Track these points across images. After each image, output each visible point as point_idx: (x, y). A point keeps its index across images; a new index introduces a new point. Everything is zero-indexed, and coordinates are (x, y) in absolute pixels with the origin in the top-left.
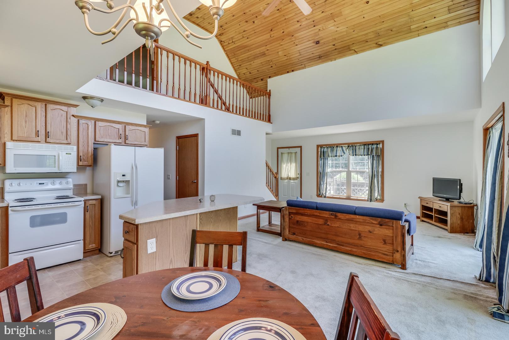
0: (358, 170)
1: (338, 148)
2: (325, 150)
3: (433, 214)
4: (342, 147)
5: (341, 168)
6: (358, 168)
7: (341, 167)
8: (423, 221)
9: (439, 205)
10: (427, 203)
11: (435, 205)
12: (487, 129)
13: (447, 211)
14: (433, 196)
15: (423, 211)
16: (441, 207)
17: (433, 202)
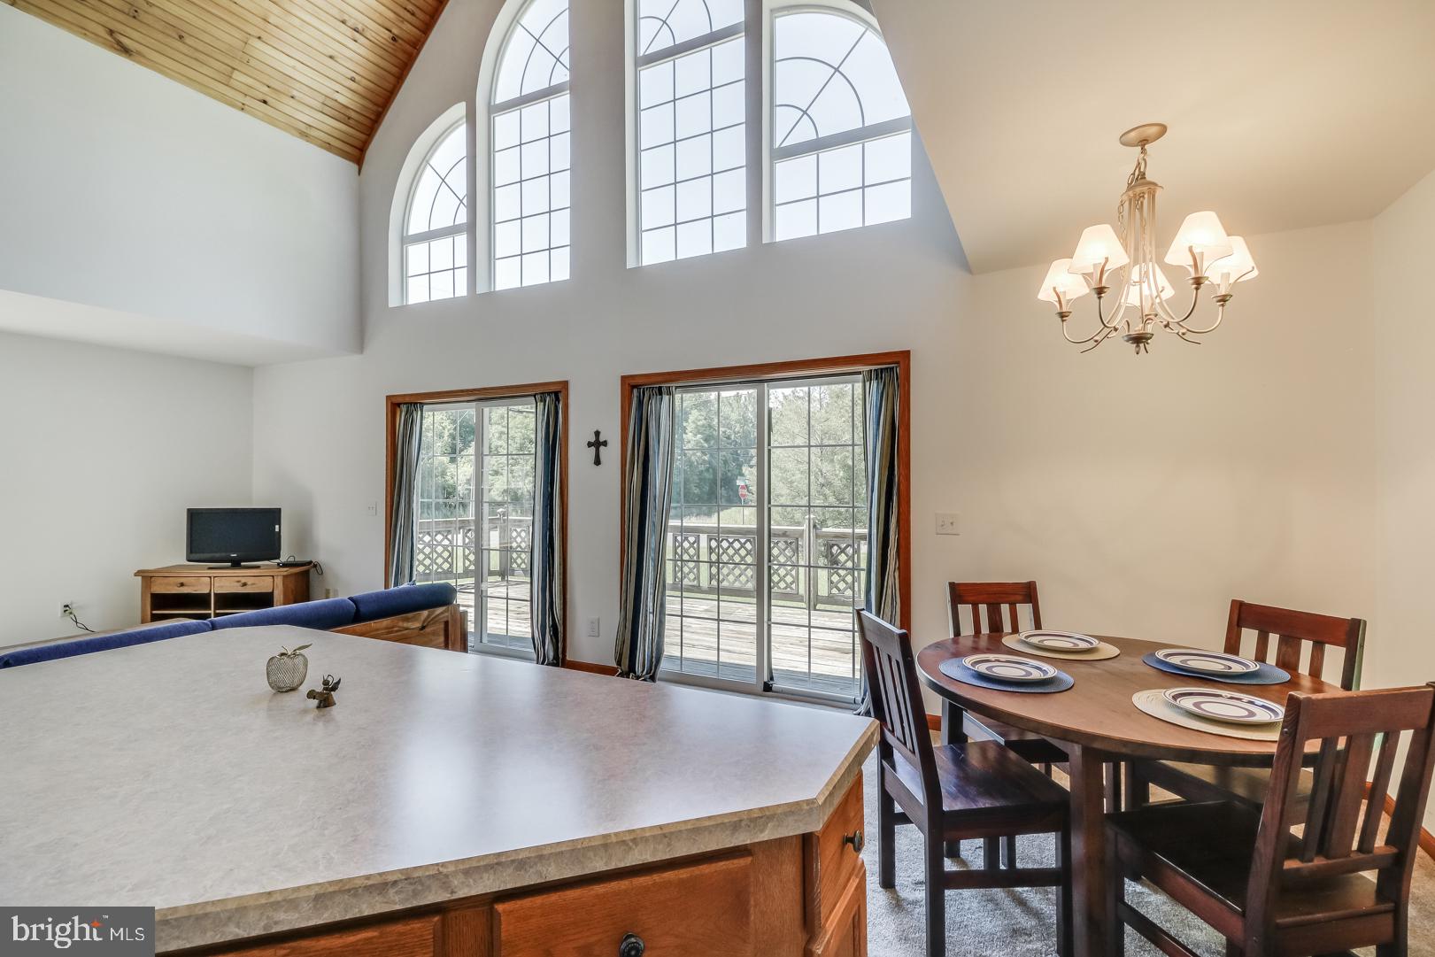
3: (212, 611)
9: (238, 582)
10: (182, 585)
11: (222, 584)
12: (399, 405)
13: (271, 591)
14: (189, 561)
15: (154, 612)
16: (249, 583)
17: (210, 577)
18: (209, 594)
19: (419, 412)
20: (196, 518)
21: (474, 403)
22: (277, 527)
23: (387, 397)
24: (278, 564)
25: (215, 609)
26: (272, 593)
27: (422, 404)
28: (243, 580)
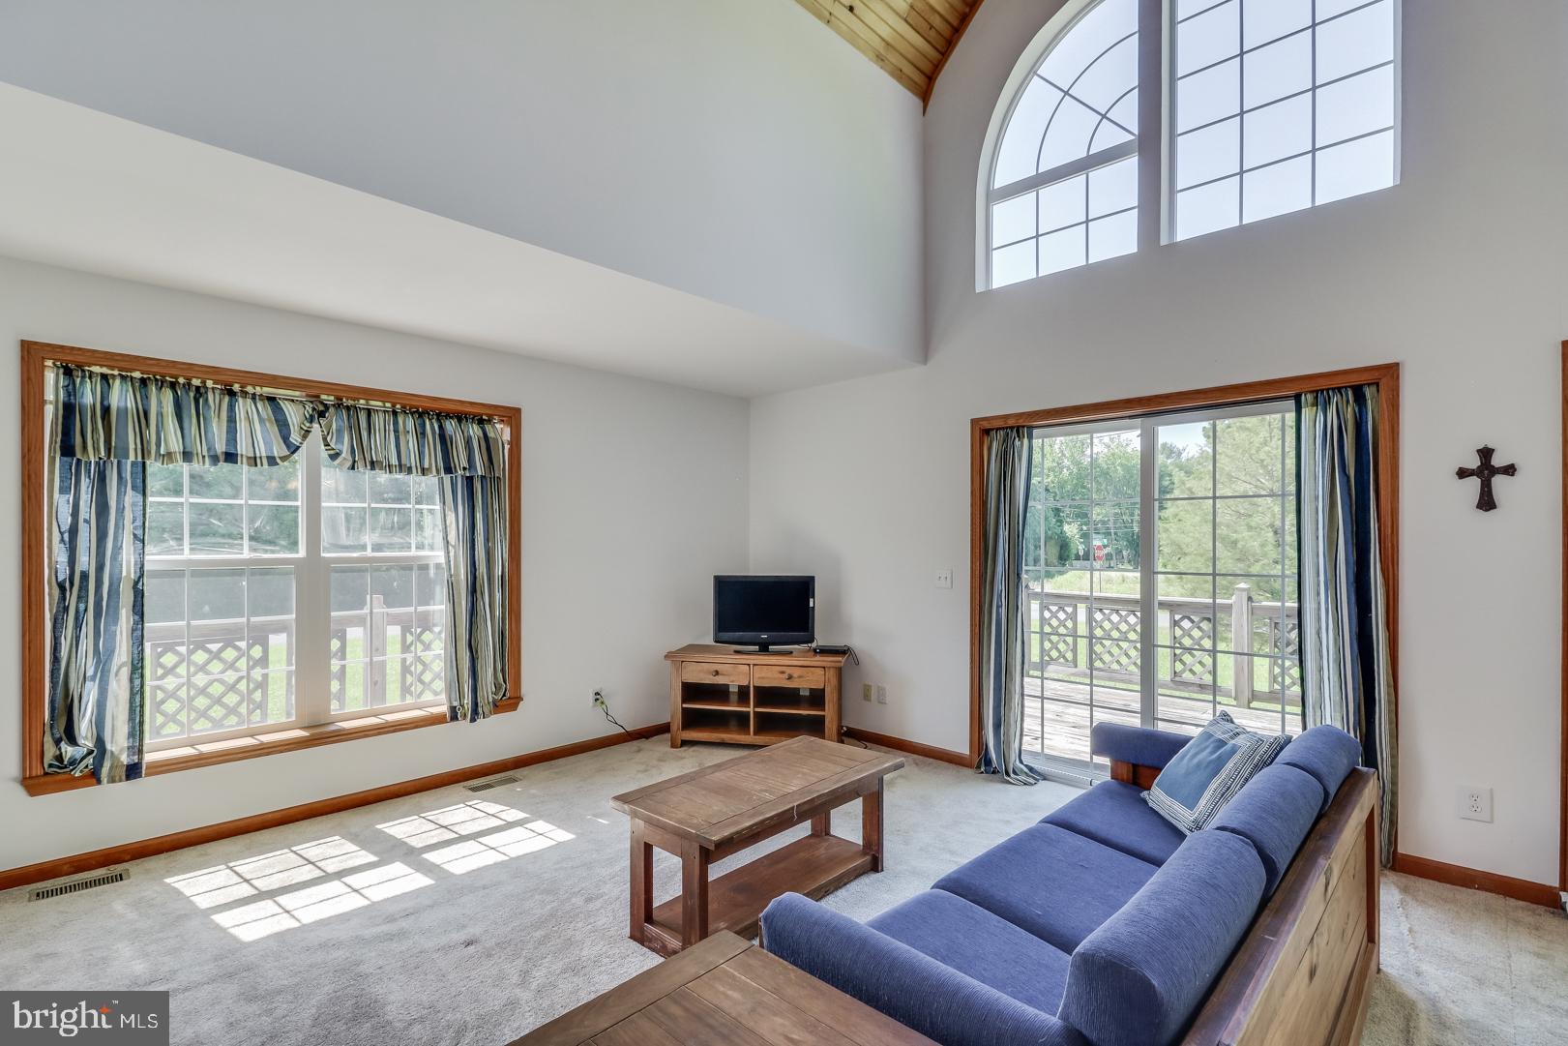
0: (369, 553)
1: (243, 406)
2: (121, 397)
3: (751, 709)
4: (272, 399)
5: (246, 542)
6: (368, 539)
7: (246, 537)
8: (685, 743)
9: (783, 672)
10: (717, 673)
11: (763, 675)
12: (987, 432)
13: (822, 687)
14: (716, 642)
15: (684, 706)
16: (795, 675)
17: (749, 665)
18: (748, 687)
19: (1026, 441)
20: (725, 587)
21: (1139, 421)
22: (811, 600)
23: (972, 420)
24: (815, 650)
25: (754, 707)
26: (824, 689)
27: (1031, 428)
28: (789, 671)
